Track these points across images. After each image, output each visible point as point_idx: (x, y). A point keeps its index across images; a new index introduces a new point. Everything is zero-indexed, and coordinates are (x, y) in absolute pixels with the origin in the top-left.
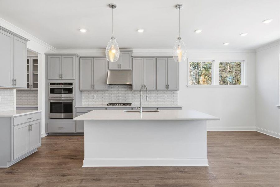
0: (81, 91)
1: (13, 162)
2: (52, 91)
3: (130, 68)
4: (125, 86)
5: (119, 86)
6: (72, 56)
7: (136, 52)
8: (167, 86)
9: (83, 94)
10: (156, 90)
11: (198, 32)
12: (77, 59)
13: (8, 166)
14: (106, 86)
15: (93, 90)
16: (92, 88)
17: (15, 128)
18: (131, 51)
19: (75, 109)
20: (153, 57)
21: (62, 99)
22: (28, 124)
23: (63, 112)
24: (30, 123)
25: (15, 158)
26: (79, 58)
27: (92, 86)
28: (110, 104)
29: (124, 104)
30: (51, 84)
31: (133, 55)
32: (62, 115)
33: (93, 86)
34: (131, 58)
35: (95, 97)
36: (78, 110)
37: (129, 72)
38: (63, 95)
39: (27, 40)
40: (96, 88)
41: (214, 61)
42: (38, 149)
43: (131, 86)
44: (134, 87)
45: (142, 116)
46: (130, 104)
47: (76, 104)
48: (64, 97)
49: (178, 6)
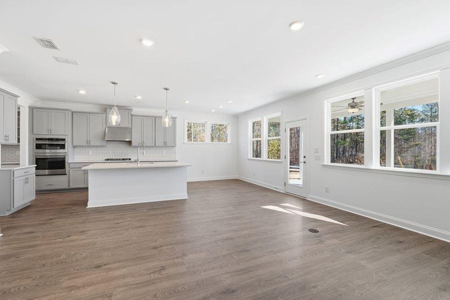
0: (74, 147)
1: (13, 210)
2: (39, 147)
3: (130, 126)
4: (123, 142)
5: (118, 142)
6: (65, 111)
7: (136, 111)
8: (165, 143)
9: (76, 150)
10: (155, 146)
11: (187, 102)
12: (70, 114)
13: (7, 214)
14: (104, 142)
15: (88, 145)
16: (87, 143)
17: (15, 180)
18: (131, 110)
19: (68, 165)
20: (152, 117)
21: (47, 154)
22: (24, 178)
23: (47, 168)
24: (27, 177)
25: (15, 207)
26: (72, 113)
27: (87, 141)
28: (108, 160)
29: (123, 160)
30: (37, 139)
31: (133, 113)
32: (47, 172)
33: (89, 142)
34: (130, 116)
35: (91, 152)
36: (71, 166)
37: (129, 130)
38: (47, 151)
39: (17, 96)
40: (92, 144)
41: (207, 122)
42: (30, 202)
43: (130, 143)
44: (133, 144)
45: (139, 165)
46: (130, 159)
47: (69, 160)
48: (49, 153)
49: (166, 89)
